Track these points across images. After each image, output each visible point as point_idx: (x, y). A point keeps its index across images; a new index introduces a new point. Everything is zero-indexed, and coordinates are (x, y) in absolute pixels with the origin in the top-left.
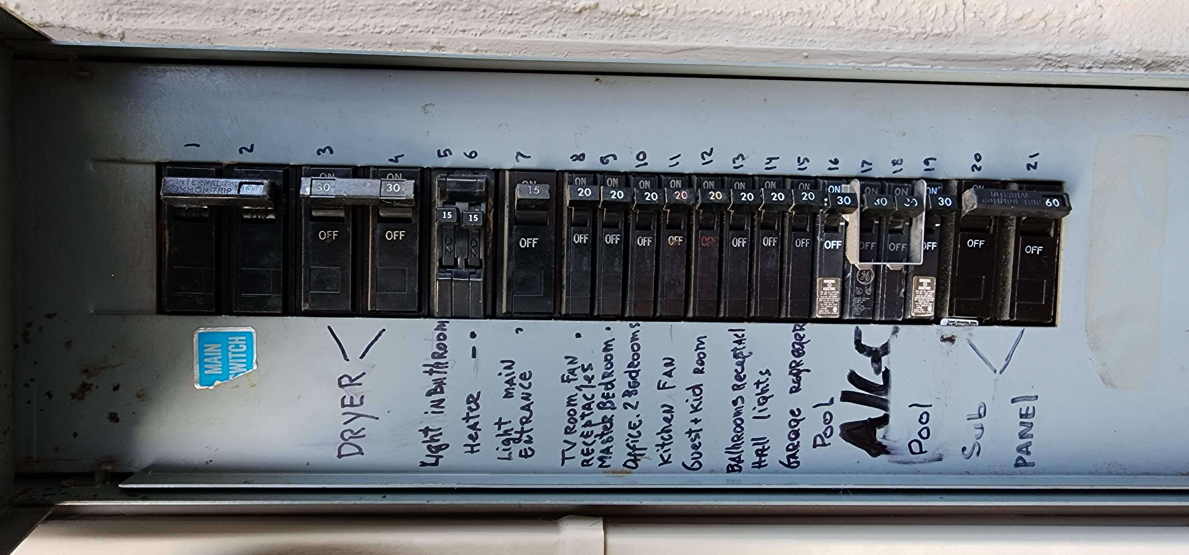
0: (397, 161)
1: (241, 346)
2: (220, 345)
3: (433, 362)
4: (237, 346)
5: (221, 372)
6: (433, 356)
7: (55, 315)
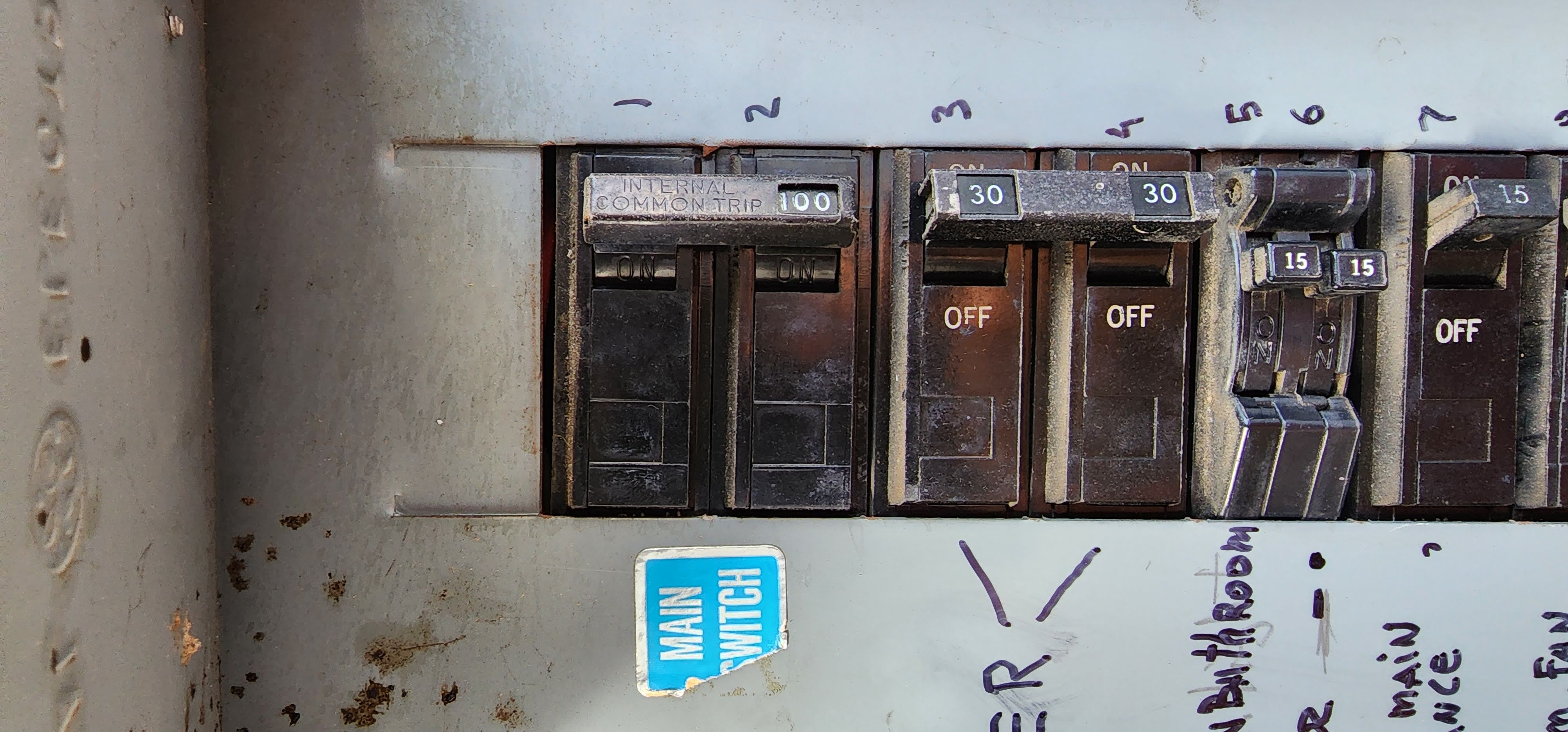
0: (1126, 134)
1: (747, 591)
2: (698, 590)
3: (1216, 627)
4: (739, 592)
5: (700, 656)
6: (1218, 614)
7: (305, 519)
